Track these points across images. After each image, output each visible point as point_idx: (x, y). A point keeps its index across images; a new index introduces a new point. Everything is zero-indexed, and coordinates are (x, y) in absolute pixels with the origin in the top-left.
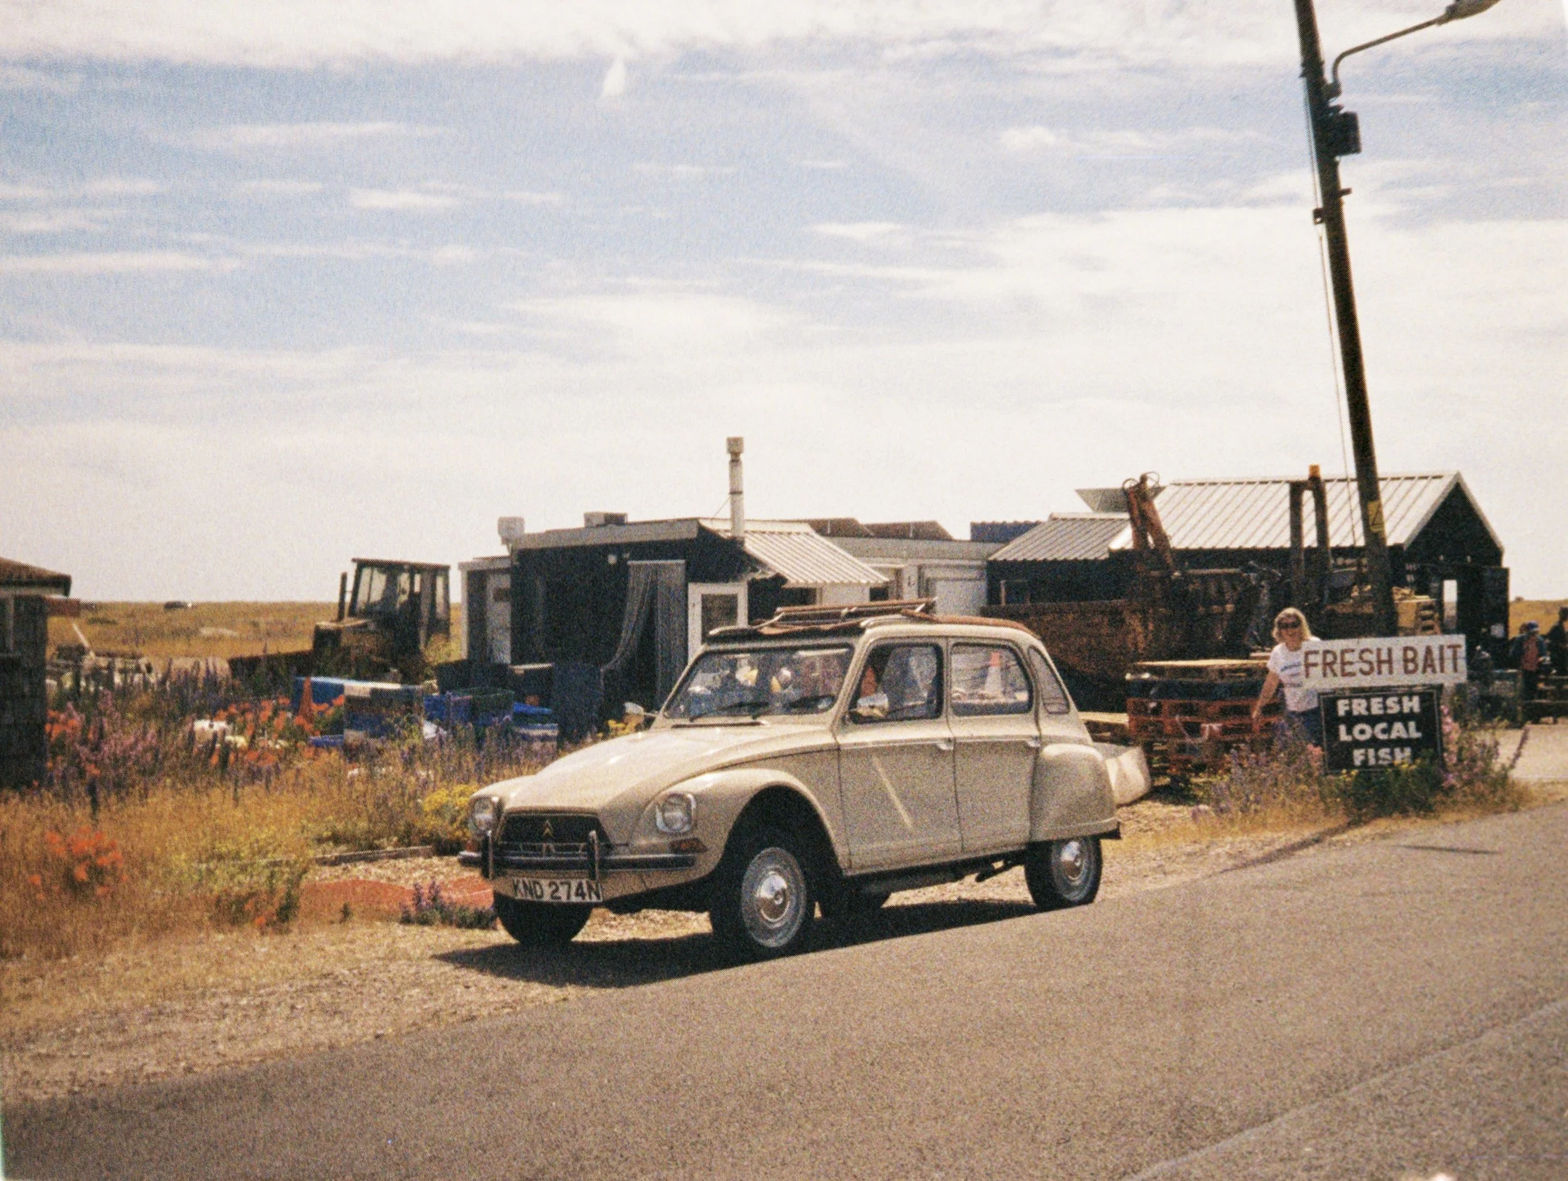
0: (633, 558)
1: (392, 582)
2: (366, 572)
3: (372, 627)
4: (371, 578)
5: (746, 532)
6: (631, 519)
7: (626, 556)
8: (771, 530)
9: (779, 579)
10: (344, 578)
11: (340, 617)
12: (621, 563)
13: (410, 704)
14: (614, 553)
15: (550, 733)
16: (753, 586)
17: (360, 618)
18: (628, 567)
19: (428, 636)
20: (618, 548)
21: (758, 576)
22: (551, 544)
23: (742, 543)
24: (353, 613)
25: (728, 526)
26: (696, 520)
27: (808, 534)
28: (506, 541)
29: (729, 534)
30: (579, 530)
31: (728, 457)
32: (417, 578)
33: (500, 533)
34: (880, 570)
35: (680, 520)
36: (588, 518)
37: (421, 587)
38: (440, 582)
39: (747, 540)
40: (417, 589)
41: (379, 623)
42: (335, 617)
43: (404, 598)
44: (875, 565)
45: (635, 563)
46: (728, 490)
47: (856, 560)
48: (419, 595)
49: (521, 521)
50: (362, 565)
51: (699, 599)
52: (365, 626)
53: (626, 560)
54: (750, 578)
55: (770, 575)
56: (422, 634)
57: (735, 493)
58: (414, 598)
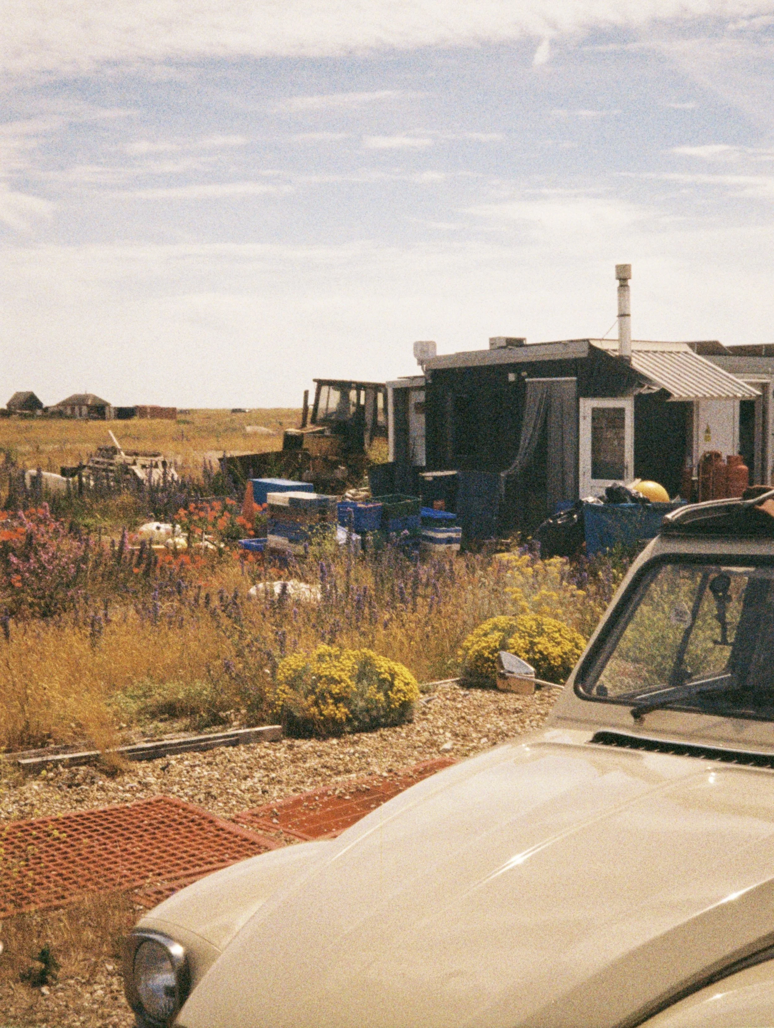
0: (529, 376)
1: (345, 397)
2: (325, 389)
3: (327, 433)
4: (329, 393)
5: (633, 351)
6: (529, 341)
7: (524, 374)
8: (655, 349)
9: (664, 393)
10: (306, 393)
11: (304, 425)
12: (520, 379)
13: (323, 512)
14: (514, 372)
15: (454, 535)
16: (640, 401)
17: (318, 425)
18: (525, 384)
19: (371, 439)
20: (516, 367)
21: (644, 391)
22: (459, 364)
23: (629, 361)
24: (314, 421)
25: (616, 346)
26: (588, 340)
27: (686, 353)
28: (421, 362)
29: (617, 354)
30: (485, 351)
31: (617, 283)
32: (363, 393)
33: (416, 355)
34: (751, 384)
35: (572, 341)
36: (492, 341)
37: (366, 400)
38: (380, 396)
39: (633, 359)
40: (362, 402)
41: (335, 431)
42: (299, 425)
43: (353, 409)
44: (746, 380)
45: (531, 380)
46: (617, 313)
47: (731, 376)
48: (363, 407)
49: (434, 344)
50: (321, 383)
51: (590, 412)
52: (322, 432)
53: (524, 378)
54: (636, 393)
55: (656, 389)
56: (367, 436)
57: (623, 315)
58: (361, 409)
